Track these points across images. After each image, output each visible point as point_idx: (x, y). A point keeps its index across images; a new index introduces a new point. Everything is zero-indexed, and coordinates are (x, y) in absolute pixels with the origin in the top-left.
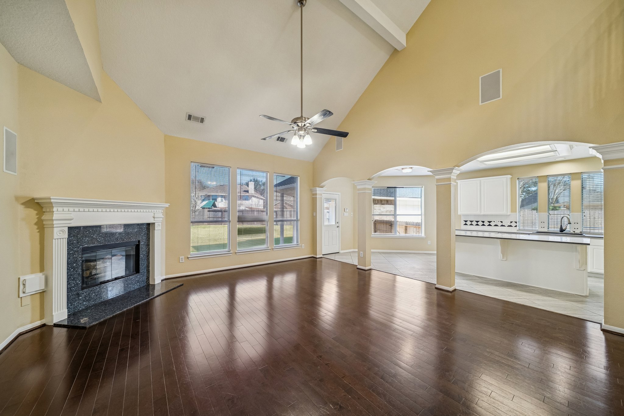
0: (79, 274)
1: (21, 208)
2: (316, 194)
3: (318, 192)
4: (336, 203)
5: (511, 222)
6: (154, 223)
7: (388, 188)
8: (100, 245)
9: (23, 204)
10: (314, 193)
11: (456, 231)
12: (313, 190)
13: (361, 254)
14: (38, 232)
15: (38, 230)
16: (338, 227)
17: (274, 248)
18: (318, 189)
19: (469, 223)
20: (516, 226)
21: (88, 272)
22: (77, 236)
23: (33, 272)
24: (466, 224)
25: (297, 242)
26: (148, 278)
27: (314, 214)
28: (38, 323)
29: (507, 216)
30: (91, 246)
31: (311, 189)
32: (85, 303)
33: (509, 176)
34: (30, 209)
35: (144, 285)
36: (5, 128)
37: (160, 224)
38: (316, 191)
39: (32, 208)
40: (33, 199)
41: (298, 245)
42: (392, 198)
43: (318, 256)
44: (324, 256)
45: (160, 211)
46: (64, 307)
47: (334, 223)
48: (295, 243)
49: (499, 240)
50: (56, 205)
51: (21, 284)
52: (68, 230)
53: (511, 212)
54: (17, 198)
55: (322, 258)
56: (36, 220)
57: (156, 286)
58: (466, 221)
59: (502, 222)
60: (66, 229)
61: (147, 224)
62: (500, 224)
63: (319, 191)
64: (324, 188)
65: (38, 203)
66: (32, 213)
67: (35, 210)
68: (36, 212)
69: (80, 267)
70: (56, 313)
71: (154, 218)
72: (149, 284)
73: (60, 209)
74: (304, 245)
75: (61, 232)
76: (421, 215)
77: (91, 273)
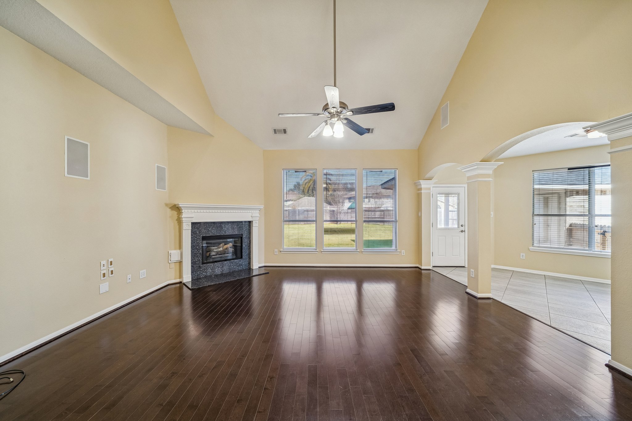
0: (200, 254)
1: (169, 210)
2: (420, 189)
3: (423, 186)
4: (459, 199)
6: (253, 221)
7: (569, 169)
8: (213, 235)
9: (170, 208)
10: (419, 187)
12: (417, 184)
13: (471, 273)
14: (178, 225)
15: (178, 224)
16: (462, 231)
17: (364, 251)
18: (422, 182)
21: (208, 253)
22: (199, 229)
23: (175, 249)
25: (396, 247)
26: (249, 263)
27: (420, 214)
28: (178, 280)
30: (208, 235)
31: (415, 183)
32: (204, 273)
34: (174, 211)
35: (246, 268)
36: (156, 165)
37: (257, 222)
38: (421, 185)
39: (175, 210)
40: (175, 205)
41: (397, 250)
42: (585, 186)
43: (423, 268)
44: (435, 269)
45: (257, 211)
46: (190, 274)
47: (456, 226)
48: (394, 248)
50: (184, 208)
51: (169, 255)
52: (191, 224)
54: (167, 205)
55: (430, 270)
56: (177, 218)
57: (254, 270)
60: (190, 224)
61: (248, 221)
63: (424, 184)
64: (433, 181)
65: (177, 207)
66: (175, 213)
67: (176, 212)
68: (177, 213)
69: (201, 249)
70: (185, 276)
71: (252, 217)
72: (251, 268)
73: (186, 211)
74: (404, 251)
75: (187, 226)
77: (210, 254)
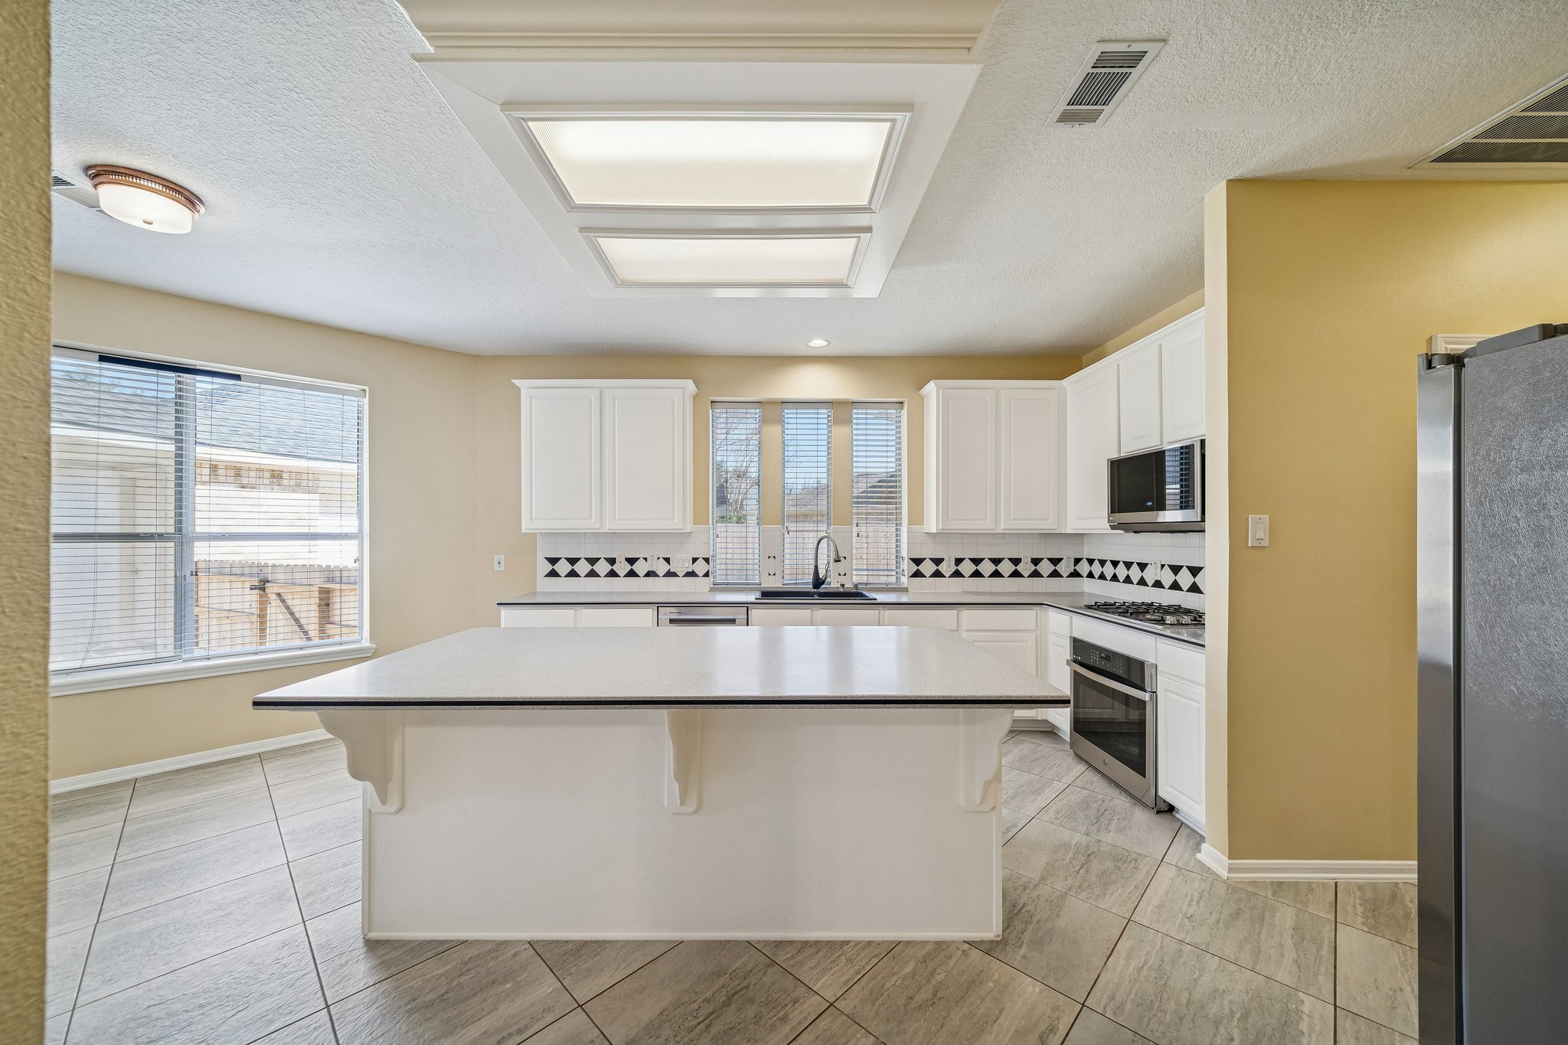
5: (695, 560)
11: (504, 612)
19: (563, 567)
20: (707, 575)
24: (553, 574)
29: (683, 536)
33: (689, 385)
49: (664, 713)
53: (694, 524)
58: (553, 561)
59: (667, 560)
62: (662, 568)
76: (357, 536)
